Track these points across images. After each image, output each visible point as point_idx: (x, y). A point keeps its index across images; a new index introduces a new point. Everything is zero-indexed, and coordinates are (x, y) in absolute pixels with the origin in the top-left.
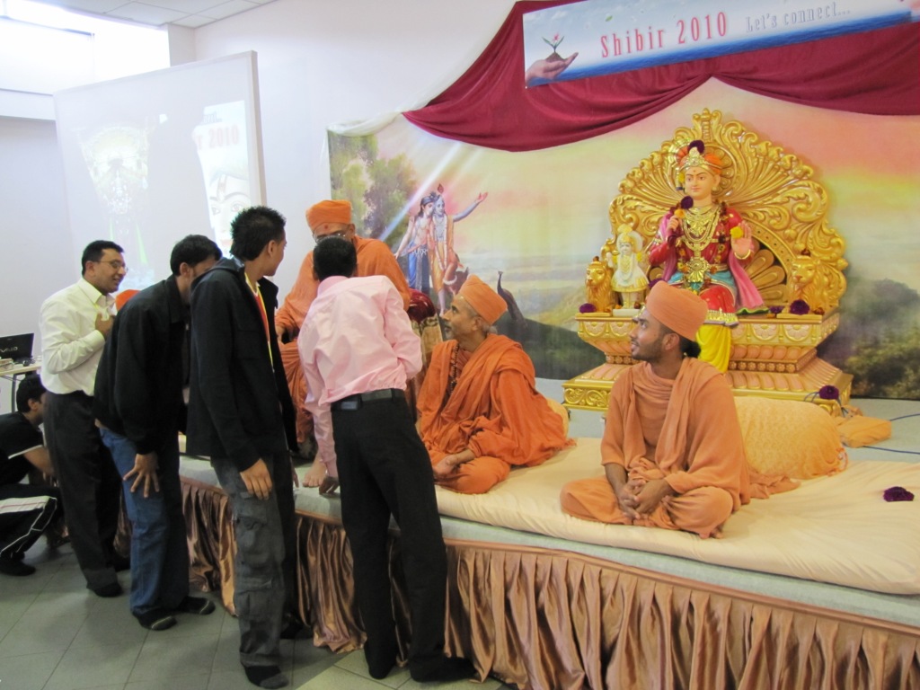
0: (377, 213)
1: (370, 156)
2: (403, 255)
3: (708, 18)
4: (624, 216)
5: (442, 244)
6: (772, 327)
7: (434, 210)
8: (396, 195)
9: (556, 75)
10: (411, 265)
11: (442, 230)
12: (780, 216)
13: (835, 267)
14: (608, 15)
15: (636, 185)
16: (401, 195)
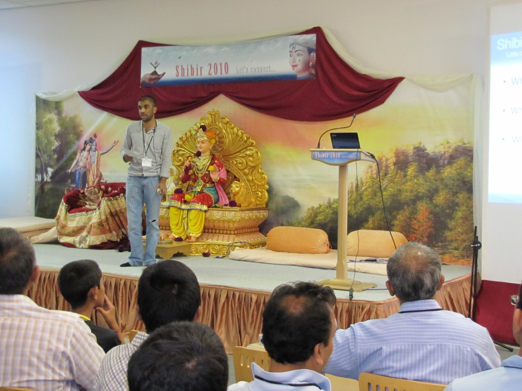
0: (60, 146)
1: (59, 113)
2: (73, 171)
3: (221, 64)
4: (178, 158)
5: (94, 167)
6: (221, 212)
7: (91, 147)
8: (72, 137)
9: (155, 82)
10: (77, 177)
11: (95, 159)
12: (242, 163)
13: (264, 188)
14: (179, 56)
15: (183, 143)
16: (74, 137)
